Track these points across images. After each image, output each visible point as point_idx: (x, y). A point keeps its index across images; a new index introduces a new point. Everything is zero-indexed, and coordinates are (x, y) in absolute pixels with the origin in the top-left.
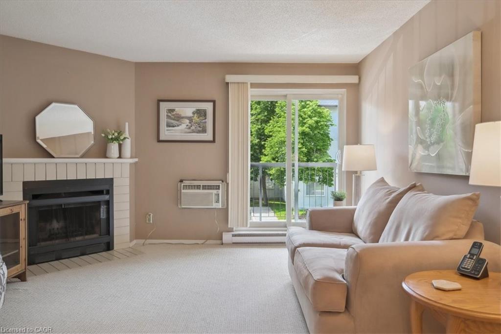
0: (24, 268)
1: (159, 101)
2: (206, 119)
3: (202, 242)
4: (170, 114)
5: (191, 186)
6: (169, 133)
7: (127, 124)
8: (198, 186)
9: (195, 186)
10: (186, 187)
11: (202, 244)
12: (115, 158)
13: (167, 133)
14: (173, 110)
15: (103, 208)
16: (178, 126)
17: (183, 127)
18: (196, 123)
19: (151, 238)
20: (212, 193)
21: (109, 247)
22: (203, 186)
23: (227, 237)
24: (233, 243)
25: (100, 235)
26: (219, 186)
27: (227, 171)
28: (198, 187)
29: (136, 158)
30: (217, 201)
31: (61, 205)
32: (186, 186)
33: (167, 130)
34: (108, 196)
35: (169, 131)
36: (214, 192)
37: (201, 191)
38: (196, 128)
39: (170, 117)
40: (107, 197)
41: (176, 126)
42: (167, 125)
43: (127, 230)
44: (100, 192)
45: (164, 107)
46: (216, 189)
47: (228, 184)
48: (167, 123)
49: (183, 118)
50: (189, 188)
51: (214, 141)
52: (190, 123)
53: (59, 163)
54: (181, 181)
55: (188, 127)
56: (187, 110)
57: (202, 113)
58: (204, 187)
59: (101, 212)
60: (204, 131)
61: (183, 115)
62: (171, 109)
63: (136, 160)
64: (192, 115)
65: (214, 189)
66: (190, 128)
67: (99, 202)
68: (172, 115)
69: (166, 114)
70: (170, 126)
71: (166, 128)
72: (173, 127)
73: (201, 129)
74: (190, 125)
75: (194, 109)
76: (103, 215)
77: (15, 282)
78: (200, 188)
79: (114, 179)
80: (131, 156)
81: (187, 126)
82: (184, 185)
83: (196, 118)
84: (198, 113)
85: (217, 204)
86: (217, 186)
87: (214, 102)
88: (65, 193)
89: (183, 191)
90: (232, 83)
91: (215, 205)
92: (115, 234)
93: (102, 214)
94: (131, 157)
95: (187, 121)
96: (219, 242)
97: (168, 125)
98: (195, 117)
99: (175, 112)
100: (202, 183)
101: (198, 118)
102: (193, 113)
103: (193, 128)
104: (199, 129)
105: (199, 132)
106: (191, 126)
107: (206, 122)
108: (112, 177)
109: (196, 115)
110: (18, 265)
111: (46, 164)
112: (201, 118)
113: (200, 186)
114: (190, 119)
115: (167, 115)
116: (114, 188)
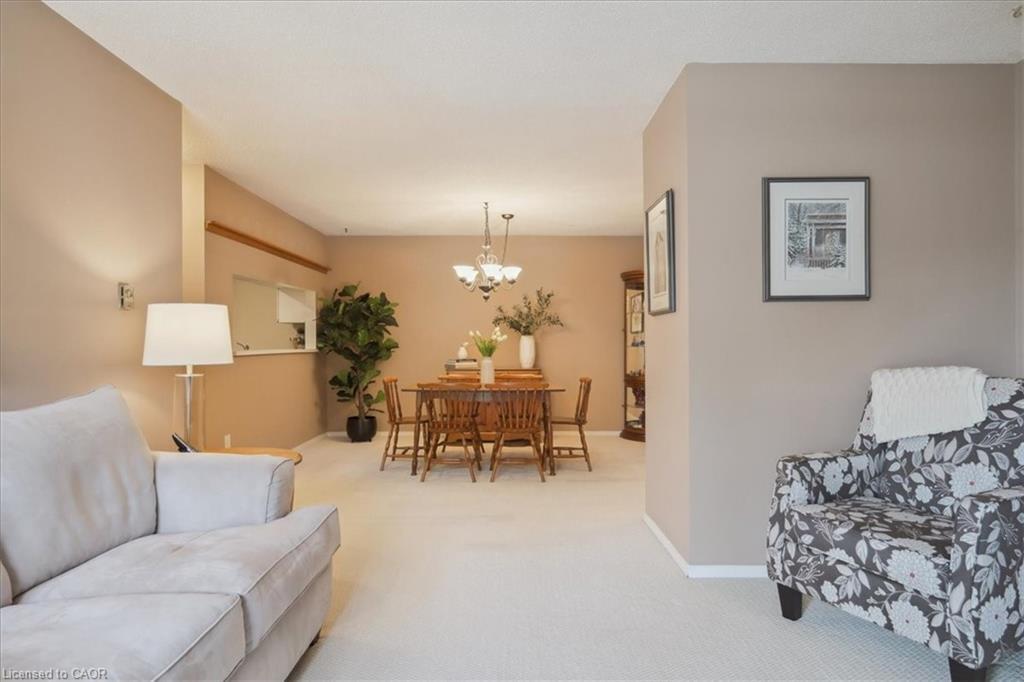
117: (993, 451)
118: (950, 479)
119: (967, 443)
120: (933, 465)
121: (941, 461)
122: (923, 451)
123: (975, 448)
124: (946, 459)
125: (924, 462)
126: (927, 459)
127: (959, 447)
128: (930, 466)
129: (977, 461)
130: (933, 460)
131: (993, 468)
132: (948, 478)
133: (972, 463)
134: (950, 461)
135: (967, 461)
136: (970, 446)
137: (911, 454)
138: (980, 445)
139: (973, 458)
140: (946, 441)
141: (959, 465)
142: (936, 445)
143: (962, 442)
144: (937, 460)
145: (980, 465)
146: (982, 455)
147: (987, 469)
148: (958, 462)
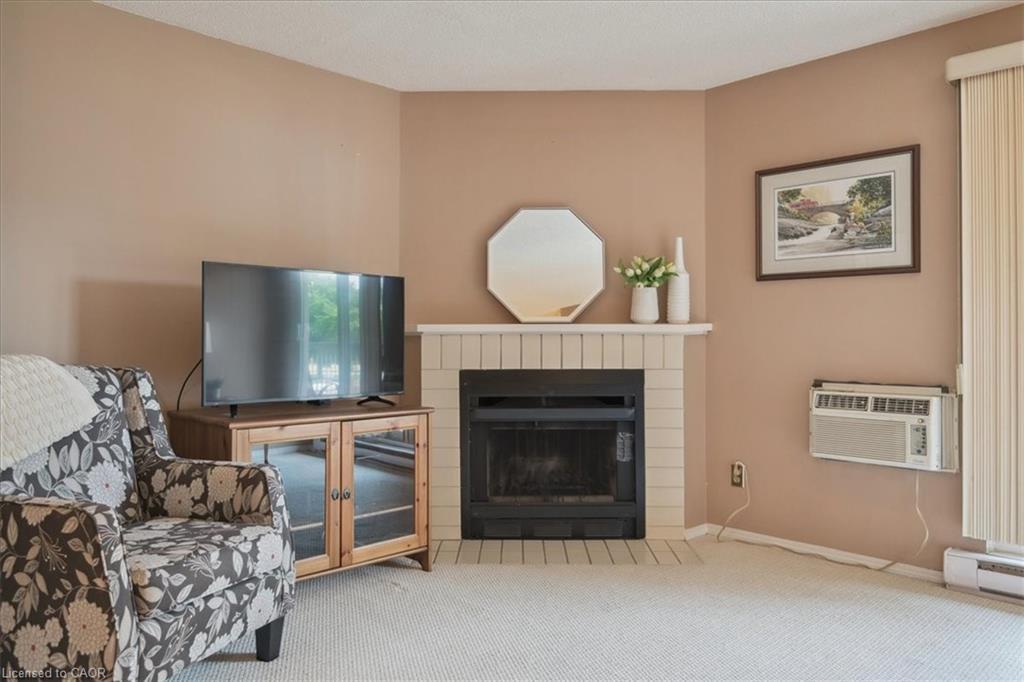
0: (424, 543)
1: (761, 174)
2: (889, 204)
3: (881, 566)
4: (786, 205)
5: (843, 399)
6: (787, 254)
7: (680, 240)
8: (859, 399)
9: (851, 398)
10: (823, 401)
11: (880, 570)
12: (648, 323)
13: (779, 254)
14: (794, 194)
15: (623, 439)
16: (809, 233)
17: (823, 234)
18: (861, 220)
19: (737, 524)
20: (903, 424)
21: (635, 529)
22: (876, 400)
23: (959, 566)
24: (982, 589)
25: (617, 500)
26: (927, 404)
27: (958, 358)
28: (861, 403)
29: (707, 322)
30: (922, 448)
31: (533, 423)
32: (827, 397)
33: (781, 247)
34: (633, 410)
35: (785, 251)
36: (912, 419)
37: (869, 415)
38: (858, 233)
39: (787, 211)
40: (630, 412)
41: (803, 235)
42: (780, 234)
43: (679, 497)
44: (617, 402)
45: (773, 186)
46: (918, 411)
47: (960, 398)
48: (779, 229)
49: (823, 209)
50: (835, 405)
51: (915, 267)
52: (842, 221)
53: (527, 334)
54: (818, 384)
55: (834, 233)
56: (833, 187)
57: (876, 190)
58: (880, 405)
59: (619, 446)
60: (884, 238)
61: (822, 202)
62: (789, 191)
63: (709, 327)
64: (848, 199)
65: (909, 411)
66: (841, 236)
67: (614, 423)
68: (792, 206)
69: (777, 204)
70: (787, 237)
71: (778, 243)
72: (797, 236)
73: (875, 235)
74: (842, 226)
75: (854, 182)
76: (622, 455)
77: (405, 567)
78: (865, 405)
79: (646, 372)
80: (690, 318)
81: (835, 229)
82: (821, 396)
83: (858, 206)
84: (864, 191)
85: (919, 457)
86: (919, 402)
87: (914, 151)
88: (547, 399)
89: (816, 411)
90: (972, 78)
91: (911, 461)
92: (647, 503)
93: (619, 453)
94: (693, 320)
95: (834, 218)
96: (932, 574)
97: (784, 234)
98: (857, 204)
99: (801, 198)
100: (872, 393)
101: (866, 204)
102: (852, 193)
103: (851, 234)
104: (869, 236)
105: (867, 245)
106: (846, 231)
107: (890, 215)
108: (640, 367)
109: (858, 197)
110: (412, 536)
111: (501, 335)
112: (874, 204)
113: (867, 398)
114: (842, 210)
115: (781, 209)
116: (646, 392)
117: (110, 445)
118: (88, 489)
119: (87, 443)
120: (65, 480)
121: (71, 472)
122: (47, 467)
123: (96, 446)
124: (75, 469)
125: (54, 480)
126: (56, 476)
127: (81, 450)
128: (62, 483)
129: (102, 460)
130: (62, 475)
131: (116, 463)
132: (85, 488)
133: (99, 464)
134: (79, 469)
135: (94, 464)
136: (90, 446)
137: (35, 476)
138: (98, 442)
139: (97, 459)
140: (66, 447)
141: (89, 470)
142: (58, 454)
143: (82, 445)
144: (67, 472)
145: (105, 463)
146: (103, 451)
147: (112, 465)
148: (87, 468)
